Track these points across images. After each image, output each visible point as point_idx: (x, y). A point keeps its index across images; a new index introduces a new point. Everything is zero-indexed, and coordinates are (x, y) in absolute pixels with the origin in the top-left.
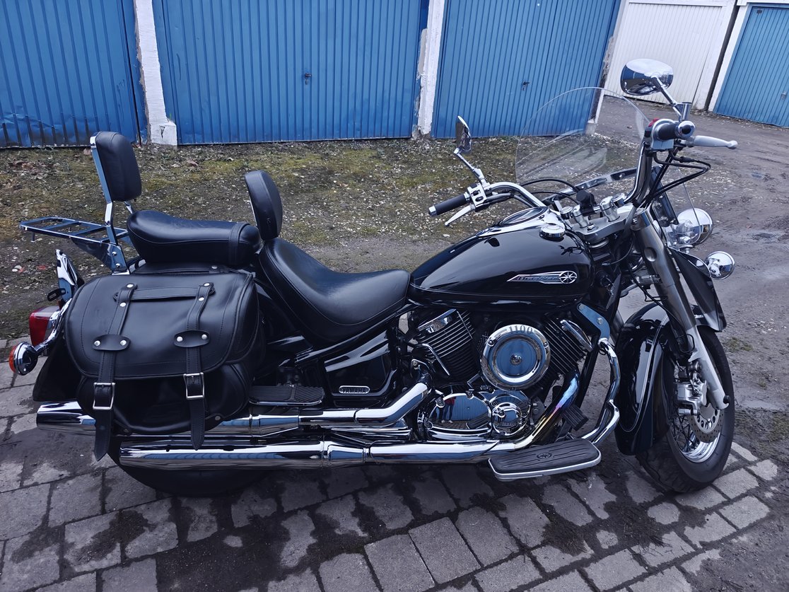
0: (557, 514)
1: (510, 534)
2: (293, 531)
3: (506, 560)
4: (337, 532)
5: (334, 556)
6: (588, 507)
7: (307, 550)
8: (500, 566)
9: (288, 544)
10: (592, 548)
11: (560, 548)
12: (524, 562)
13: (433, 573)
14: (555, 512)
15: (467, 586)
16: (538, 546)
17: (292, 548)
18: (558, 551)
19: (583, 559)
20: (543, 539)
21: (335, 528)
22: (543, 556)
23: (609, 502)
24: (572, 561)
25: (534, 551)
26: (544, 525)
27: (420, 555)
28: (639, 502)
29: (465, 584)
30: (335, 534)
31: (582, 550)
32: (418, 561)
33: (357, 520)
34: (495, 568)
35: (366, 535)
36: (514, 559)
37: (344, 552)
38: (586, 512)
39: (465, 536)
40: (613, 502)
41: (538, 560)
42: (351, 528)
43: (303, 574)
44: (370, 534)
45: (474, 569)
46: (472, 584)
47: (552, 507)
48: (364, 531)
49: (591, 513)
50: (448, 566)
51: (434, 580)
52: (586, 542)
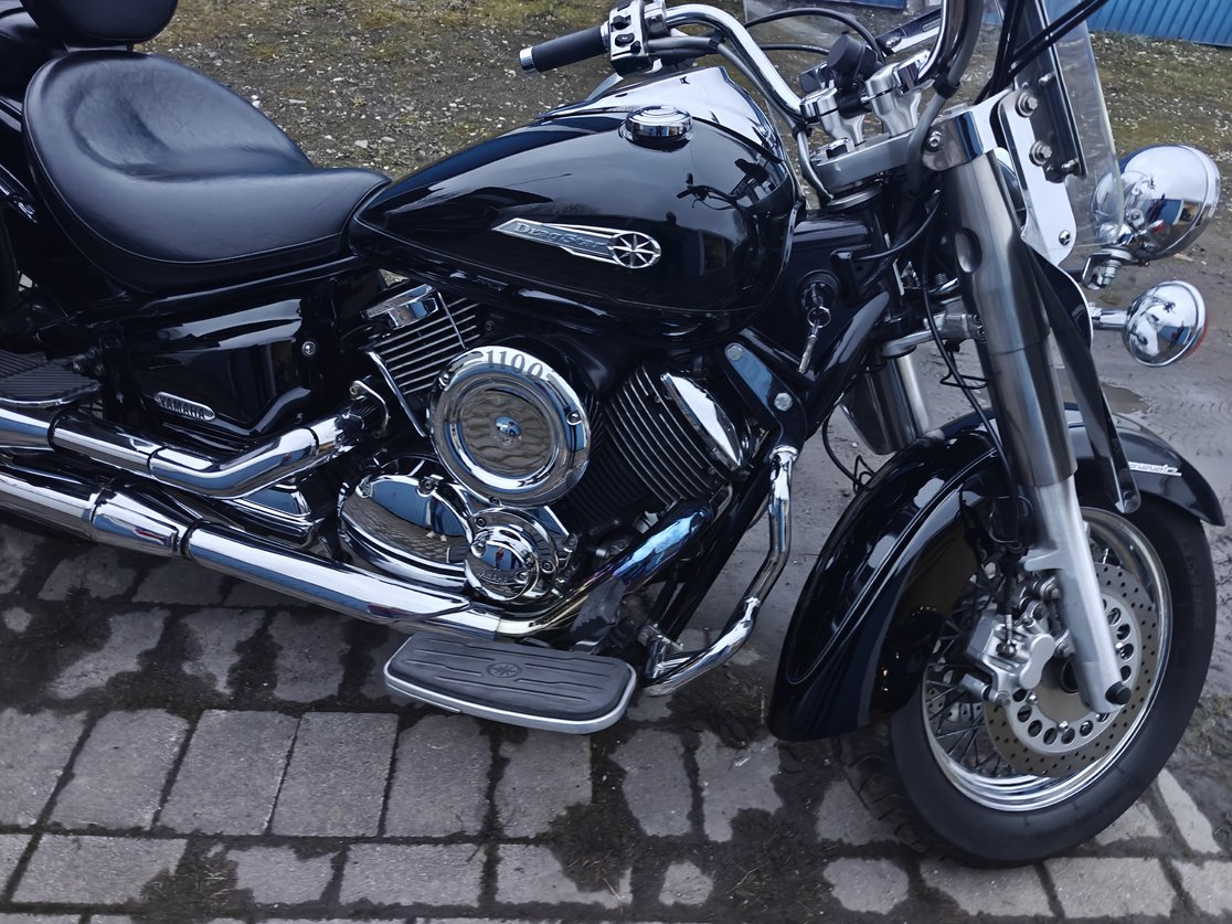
0: (619, 792)
1: (490, 794)
2: (116, 638)
3: (435, 842)
4: (187, 668)
5: (141, 707)
6: (698, 802)
7: (111, 679)
8: (414, 848)
9: (92, 656)
10: (636, 889)
11: (566, 863)
12: (470, 859)
13: (280, 808)
14: (619, 787)
15: (322, 858)
16: (525, 841)
17: (90, 667)
18: (557, 866)
19: (597, 905)
20: (548, 828)
21: (187, 659)
22: (517, 864)
23: (756, 810)
24: (568, 900)
25: (508, 846)
26: (572, 801)
27: (288, 765)
28: (827, 836)
29: (318, 855)
30: (180, 669)
31: (609, 883)
32: (273, 775)
33: (236, 659)
34: (400, 848)
35: (228, 691)
36: (453, 846)
37: (163, 707)
38: (687, 809)
39: (398, 764)
40: (765, 814)
41: (500, 868)
42: (212, 669)
43: (68, 717)
44: (235, 694)
45: (361, 833)
46: (333, 861)
47: (622, 773)
48: (230, 684)
49: (697, 817)
50: (319, 807)
51: (270, 822)
52: (633, 872)
